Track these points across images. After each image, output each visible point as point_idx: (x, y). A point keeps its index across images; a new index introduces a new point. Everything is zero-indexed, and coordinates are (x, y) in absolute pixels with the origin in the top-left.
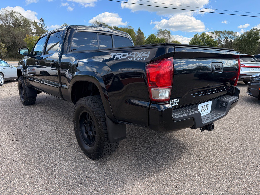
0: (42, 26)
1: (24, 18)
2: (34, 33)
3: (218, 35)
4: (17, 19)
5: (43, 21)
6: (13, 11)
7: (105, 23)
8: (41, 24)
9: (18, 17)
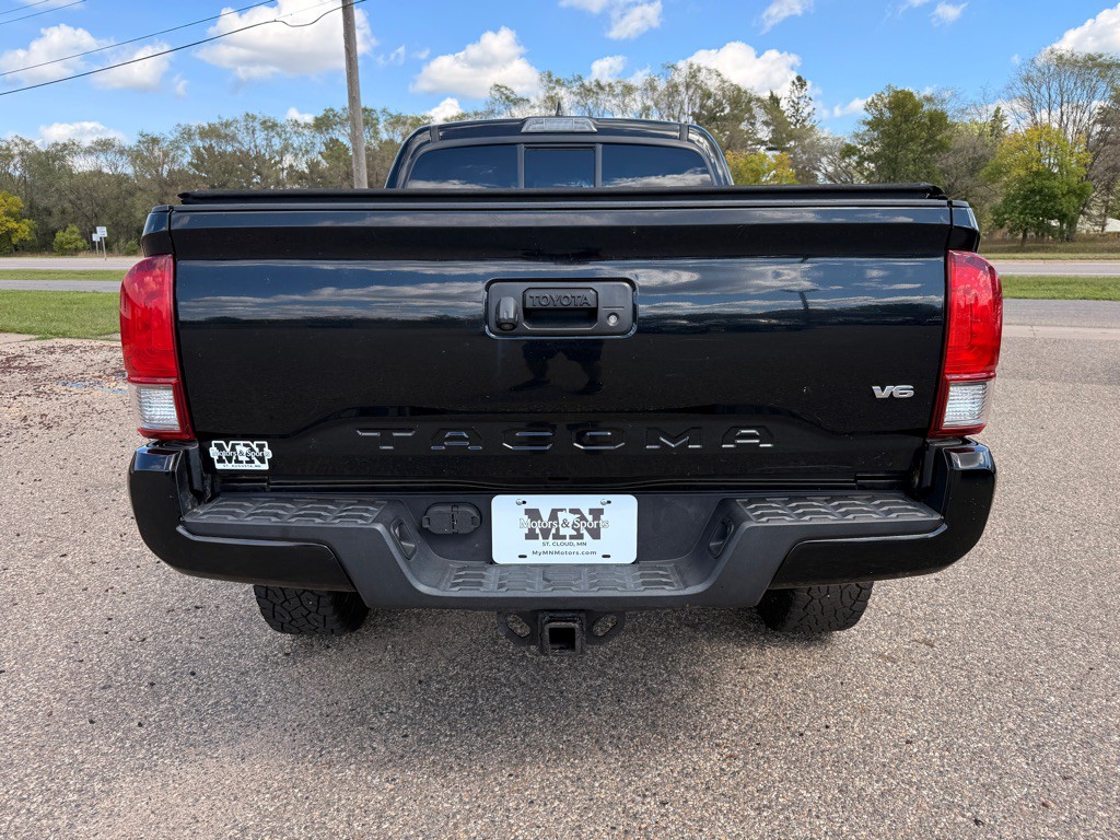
0: (798, 110)
1: (732, 85)
2: (763, 143)
4: (708, 95)
5: (802, 88)
6: (695, 67)
7: (1100, 56)
8: (796, 100)
9: (712, 84)
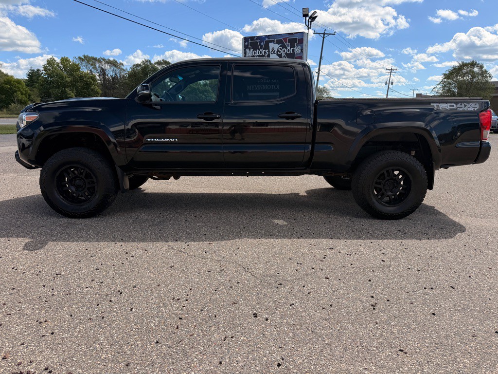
3: (92, 65)
